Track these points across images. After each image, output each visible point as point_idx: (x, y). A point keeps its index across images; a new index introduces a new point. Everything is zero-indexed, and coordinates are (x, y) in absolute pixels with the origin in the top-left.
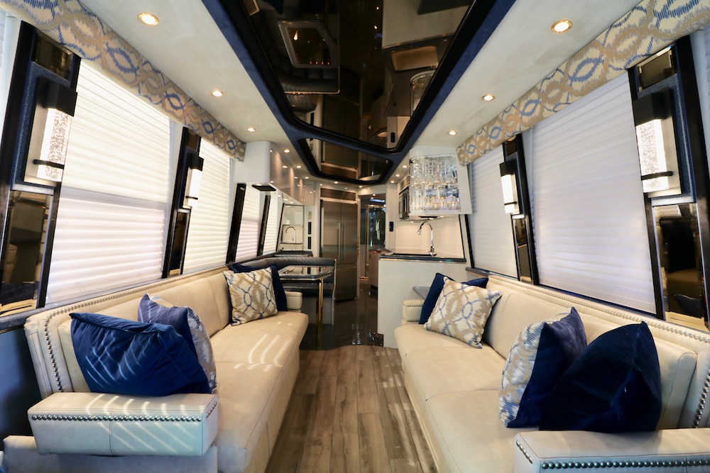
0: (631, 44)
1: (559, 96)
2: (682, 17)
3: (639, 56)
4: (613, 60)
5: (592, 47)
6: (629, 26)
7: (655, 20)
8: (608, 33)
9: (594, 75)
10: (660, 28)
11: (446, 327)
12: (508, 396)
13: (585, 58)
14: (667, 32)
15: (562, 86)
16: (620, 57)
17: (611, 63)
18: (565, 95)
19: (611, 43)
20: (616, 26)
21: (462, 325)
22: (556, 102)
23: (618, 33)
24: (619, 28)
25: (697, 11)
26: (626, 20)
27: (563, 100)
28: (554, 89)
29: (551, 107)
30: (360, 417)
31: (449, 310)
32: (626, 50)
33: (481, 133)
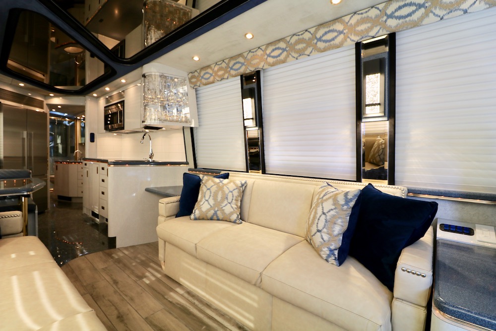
0: (367, 28)
1: (305, 49)
2: (401, 21)
3: (369, 36)
4: (351, 35)
5: (339, 22)
6: (368, 17)
7: (385, 18)
8: (352, 16)
9: (336, 40)
10: (387, 23)
11: (215, 213)
12: (331, 245)
13: (331, 28)
14: (390, 27)
15: (309, 43)
16: (357, 34)
17: (350, 36)
18: (310, 49)
19: (353, 24)
20: (359, 14)
21: (228, 209)
22: (301, 53)
23: (359, 18)
24: (360, 16)
25: (410, 20)
26: (366, 12)
27: (307, 52)
28: (302, 43)
29: (296, 55)
30: (147, 320)
31: (215, 199)
32: (362, 30)
33: (221, 64)
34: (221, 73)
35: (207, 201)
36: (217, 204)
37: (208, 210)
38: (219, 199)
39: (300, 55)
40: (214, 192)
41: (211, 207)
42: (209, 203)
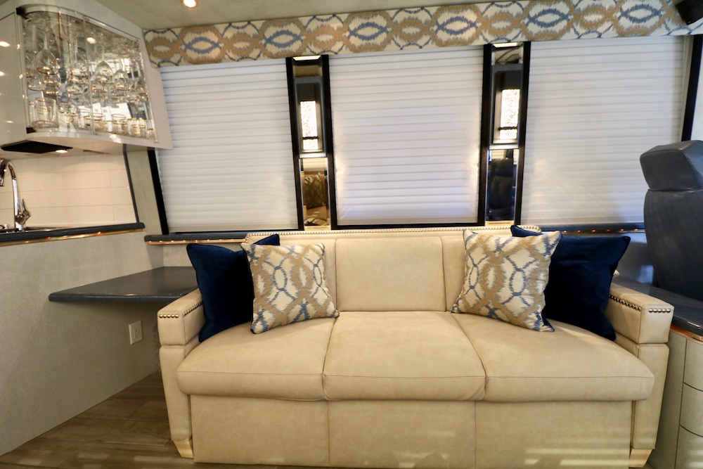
0: (505, 27)
1: (419, 36)
2: (543, 29)
3: (506, 39)
4: (485, 32)
5: (471, 9)
6: (508, 12)
7: (526, 21)
8: (489, 6)
9: (464, 34)
10: (527, 27)
11: (304, 309)
13: (460, 15)
14: (531, 33)
15: (425, 28)
16: (492, 32)
17: (483, 32)
18: (425, 39)
19: (489, 16)
20: (497, 6)
21: (321, 298)
22: (411, 40)
23: (497, 12)
24: (499, 9)
25: (551, 31)
27: (421, 42)
28: (414, 26)
29: (402, 43)
31: (297, 283)
32: (499, 29)
33: (243, 27)
34: (240, 45)
35: (282, 290)
36: (304, 291)
37: (290, 307)
38: (304, 282)
39: (409, 44)
40: (291, 272)
41: (294, 299)
42: (287, 293)
